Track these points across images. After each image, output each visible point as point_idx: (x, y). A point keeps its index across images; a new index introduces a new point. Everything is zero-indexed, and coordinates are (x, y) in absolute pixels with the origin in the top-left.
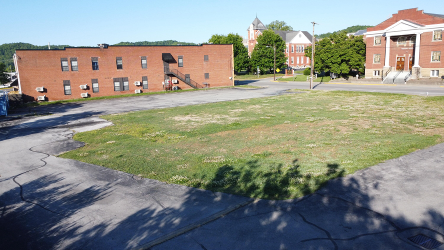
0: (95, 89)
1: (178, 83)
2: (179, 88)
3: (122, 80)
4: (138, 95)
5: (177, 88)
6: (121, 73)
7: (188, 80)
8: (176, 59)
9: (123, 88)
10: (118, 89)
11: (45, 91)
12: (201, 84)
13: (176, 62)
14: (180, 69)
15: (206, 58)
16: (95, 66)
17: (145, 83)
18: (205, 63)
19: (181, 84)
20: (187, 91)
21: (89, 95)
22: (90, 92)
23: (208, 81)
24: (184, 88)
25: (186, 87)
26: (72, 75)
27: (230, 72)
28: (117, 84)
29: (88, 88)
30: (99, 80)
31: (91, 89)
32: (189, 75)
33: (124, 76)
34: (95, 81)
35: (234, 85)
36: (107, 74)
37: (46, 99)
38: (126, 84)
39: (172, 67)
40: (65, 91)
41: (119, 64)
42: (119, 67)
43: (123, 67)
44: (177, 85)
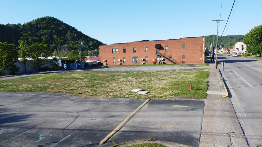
0: (124, 62)
1: (164, 60)
2: (164, 63)
3: (136, 58)
4: (142, 65)
5: (163, 63)
6: (135, 54)
7: (171, 59)
8: (164, 47)
9: (136, 61)
10: (134, 62)
11: (106, 61)
12: (179, 61)
13: (163, 49)
14: (165, 53)
15: (183, 46)
16: (124, 51)
17: (147, 59)
18: (182, 49)
19: (166, 61)
20: (169, 65)
21: (121, 64)
22: (122, 62)
23: (184, 60)
24: (168, 63)
25: (169, 63)
26: (116, 55)
27: (201, 55)
28: (133, 60)
29: (121, 61)
30: (126, 57)
31: (122, 61)
32: (171, 56)
33: (136, 56)
34: (124, 58)
35: (204, 63)
36: (129, 54)
37: (107, 64)
38: (137, 59)
39: (161, 51)
40: (113, 61)
41: (135, 50)
42: (135, 52)
43: (136, 51)
44: (163, 61)
